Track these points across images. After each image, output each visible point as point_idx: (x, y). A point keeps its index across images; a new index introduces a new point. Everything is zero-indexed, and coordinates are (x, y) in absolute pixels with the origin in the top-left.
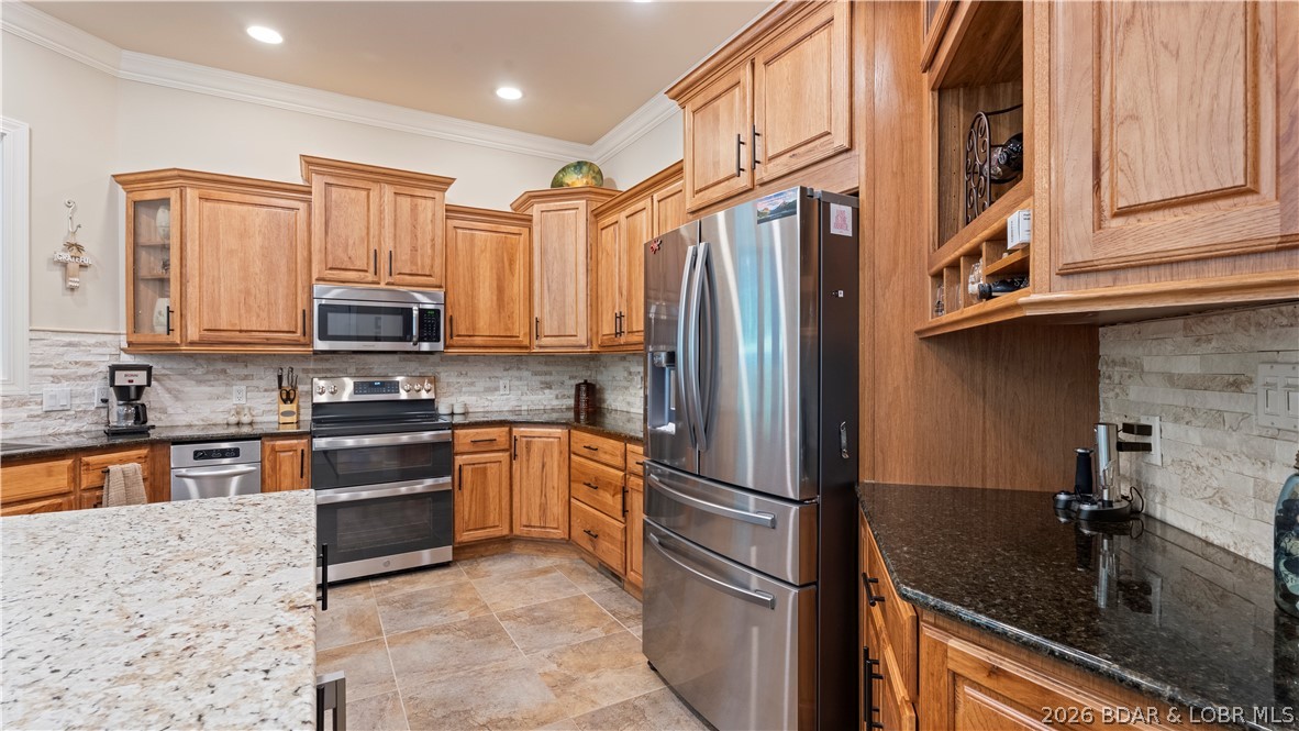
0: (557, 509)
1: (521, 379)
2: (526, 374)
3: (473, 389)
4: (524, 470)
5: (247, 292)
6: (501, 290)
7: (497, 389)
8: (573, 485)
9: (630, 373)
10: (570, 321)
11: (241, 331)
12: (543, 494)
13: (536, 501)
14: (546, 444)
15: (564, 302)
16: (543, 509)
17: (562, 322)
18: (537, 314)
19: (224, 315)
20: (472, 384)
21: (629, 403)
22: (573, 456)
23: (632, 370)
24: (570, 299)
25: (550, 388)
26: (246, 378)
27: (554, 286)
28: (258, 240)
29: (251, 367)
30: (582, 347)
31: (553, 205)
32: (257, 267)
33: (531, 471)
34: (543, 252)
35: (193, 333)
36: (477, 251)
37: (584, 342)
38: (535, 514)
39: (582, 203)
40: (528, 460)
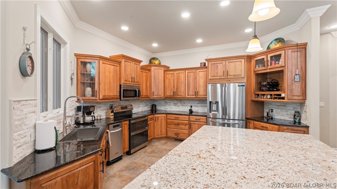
0: (164, 131)
1: (143, 104)
2: (144, 103)
3: (136, 107)
4: (157, 124)
5: (110, 87)
6: (146, 85)
7: (139, 107)
8: (168, 125)
9: (166, 102)
10: (160, 92)
11: (109, 96)
12: (161, 128)
13: (160, 130)
14: (162, 118)
15: (159, 88)
16: (161, 131)
17: (158, 92)
18: (153, 91)
19: (106, 92)
20: (136, 106)
21: (166, 109)
22: (167, 120)
23: (167, 102)
24: (160, 88)
25: (147, 106)
26: (100, 107)
27: (157, 85)
28: (112, 74)
29: (101, 104)
30: (162, 97)
31: (156, 68)
32: (112, 80)
33: (159, 124)
34: (154, 78)
35: (101, 97)
36: (143, 77)
37: (163, 97)
38: (159, 132)
39: (163, 68)
40: (158, 122)
